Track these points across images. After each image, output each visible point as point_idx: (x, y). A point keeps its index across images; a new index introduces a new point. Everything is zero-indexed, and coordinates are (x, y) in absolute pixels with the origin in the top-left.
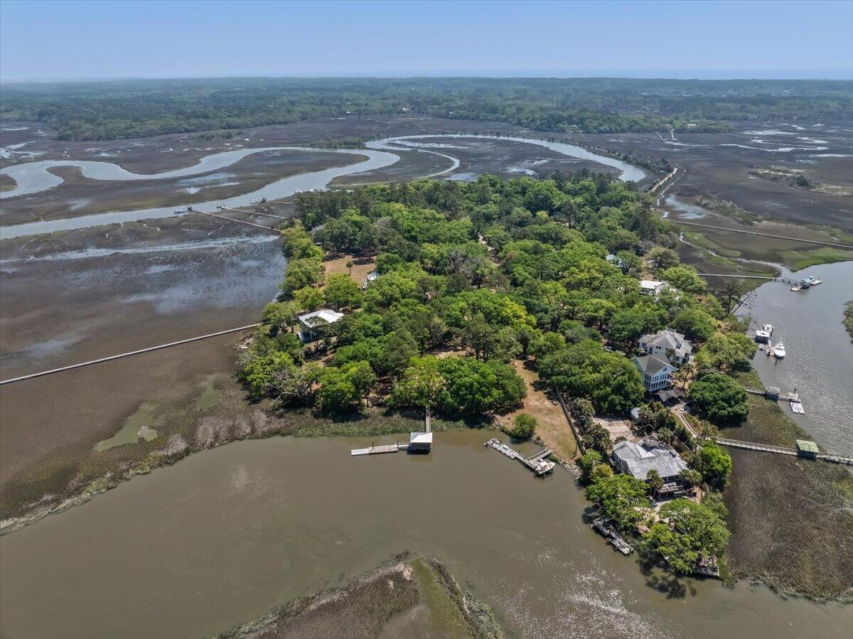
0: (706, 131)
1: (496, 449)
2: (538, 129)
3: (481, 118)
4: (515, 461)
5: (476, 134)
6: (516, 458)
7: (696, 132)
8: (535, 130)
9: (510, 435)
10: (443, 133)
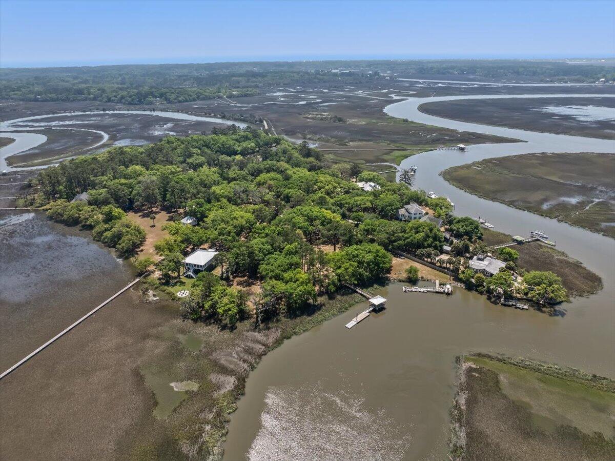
0: (246, 96)
1: (412, 291)
2: (130, 104)
3: (71, 99)
4: (428, 293)
5: (84, 111)
6: (428, 291)
7: (240, 96)
8: (128, 104)
9: (407, 282)
10: (53, 113)
